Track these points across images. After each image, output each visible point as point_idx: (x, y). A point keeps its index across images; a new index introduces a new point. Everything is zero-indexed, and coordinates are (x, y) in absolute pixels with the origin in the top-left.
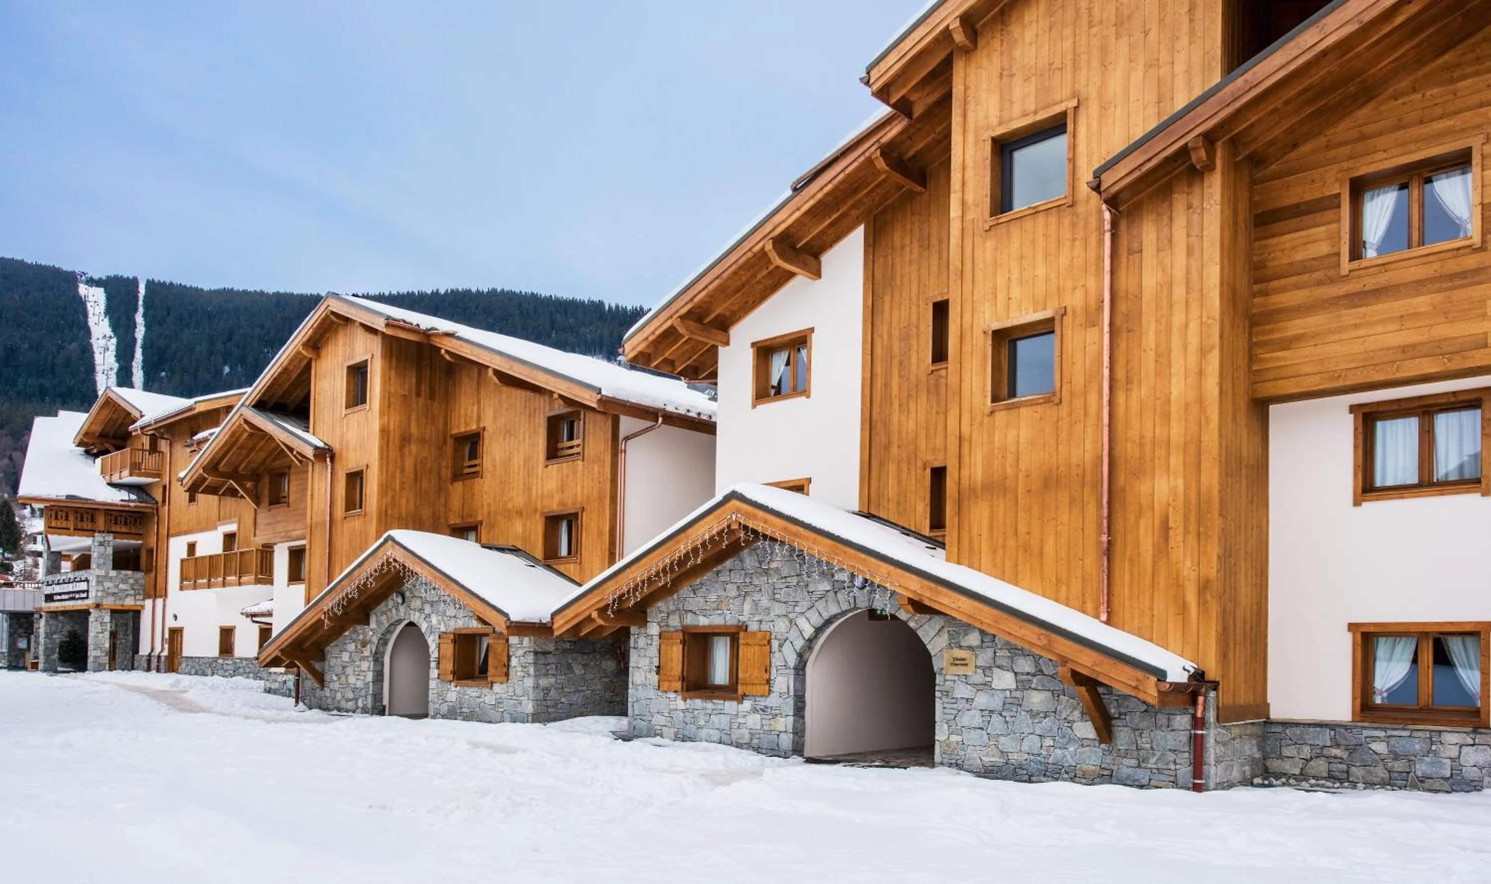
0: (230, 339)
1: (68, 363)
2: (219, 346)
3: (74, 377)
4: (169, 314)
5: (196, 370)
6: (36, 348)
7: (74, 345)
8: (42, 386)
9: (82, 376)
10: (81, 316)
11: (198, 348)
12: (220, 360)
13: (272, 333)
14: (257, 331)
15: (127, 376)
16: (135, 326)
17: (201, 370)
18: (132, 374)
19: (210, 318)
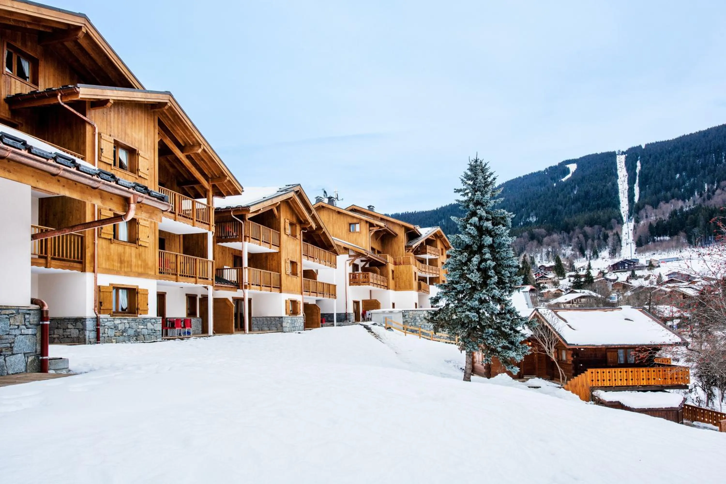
0: (679, 160)
1: (607, 191)
2: (673, 165)
3: (610, 197)
4: (650, 157)
5: (662, 180)
6: (595, 189)
7: (610, 183)
8: (598, 204)
9: (614, 195)
10: (614, 170)
11: (663, 169)
12: (673, 172)
13: (700, 151)
14: (692, 152)
15: (631, 191)
16: (636, 166)
17: (664, 179)
18: (634, 190)
19: (670, 153)
